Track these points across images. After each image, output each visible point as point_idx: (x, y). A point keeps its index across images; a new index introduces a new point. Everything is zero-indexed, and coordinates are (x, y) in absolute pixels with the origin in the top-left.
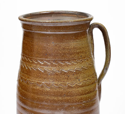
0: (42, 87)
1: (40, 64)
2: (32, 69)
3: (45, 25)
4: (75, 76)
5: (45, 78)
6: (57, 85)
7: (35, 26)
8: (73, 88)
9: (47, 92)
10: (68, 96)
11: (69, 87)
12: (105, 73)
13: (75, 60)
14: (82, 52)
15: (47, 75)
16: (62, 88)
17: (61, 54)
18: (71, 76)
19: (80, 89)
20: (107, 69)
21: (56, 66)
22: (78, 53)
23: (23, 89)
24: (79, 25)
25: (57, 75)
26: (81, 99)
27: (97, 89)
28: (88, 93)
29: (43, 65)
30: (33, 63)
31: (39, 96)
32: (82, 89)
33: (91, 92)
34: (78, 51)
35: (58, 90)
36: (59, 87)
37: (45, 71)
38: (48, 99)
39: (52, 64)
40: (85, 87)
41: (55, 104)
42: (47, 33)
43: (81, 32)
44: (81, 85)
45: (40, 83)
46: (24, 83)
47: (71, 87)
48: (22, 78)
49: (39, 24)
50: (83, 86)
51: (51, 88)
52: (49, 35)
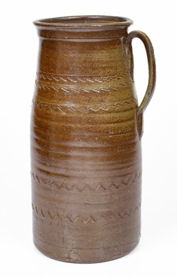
0: (57, 110)
4: (100, 98)
5: (60, 100)
6: (75, 108)
8: (96, 113)
9: (63, 117)
10: (89, 123)
11: (91, 112)
13: (100, 77)
14: (111, 68)
15: (63, 95)
16: (81, 113)
18: (93, 98)
19: (106, 116)
22: (104, 68)
23: (38, 116)
25: (75, 95)
26: (108, 128)
31: (53, 123)
32: (109, 115)
34: (104, 65)
35: (76, 115)
36: (78, 112)
37: (61, 90)
38: (63, 126)
40: (113, 114)
43: (109, 41)
44: (107, 110)
45: (55, 106)
47: (94, 112)
50: (110, 113)
51: (68, 112)
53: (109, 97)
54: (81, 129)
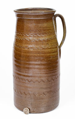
0: (28, 49)
1: (27, 36)
2: (22, 39)
3: (30, 14)
4: (47, 43)
5: (30, 44)
6: (37, 47)
7: (24, 15)
9: (31, 51)
10: (43, 53)
11: (43, 49)
12: (63, 43)
13: (46, 34)
14: (50, 30)
15: (31, 42)
16: (39, 49)
17: (39, 30)
18: (44, 43)
19: (49, 50)
20: (64, 40)
21: (36, 37)
22: (48, 30)
23: (17, 51)
24: (49, 14)
25: (36, 42)
26: (50, 55)
27: (58, 51)
28: (53, 52)
29: (29, 37)
30: (23, 36)
31: (27, 54)
32: (50, 50)
33: (55, 52)
34: (48, 29)
35: (37, 50)
36: (38, 49)
37: (30, 40)
38: (32, 55)
39: (34, 36)
40: (52, 49)
41: (36, 58)
42: (31, 18)
43: (49, 18)
44: (50, 47)
45: (27, 47)
46: (18, 48)
47: (44, 49)
48: (16, 45)
49: (27, 14)
51: (33, 49)
52: (32, 20)
53: (50, 42)
54: (39, 56)
